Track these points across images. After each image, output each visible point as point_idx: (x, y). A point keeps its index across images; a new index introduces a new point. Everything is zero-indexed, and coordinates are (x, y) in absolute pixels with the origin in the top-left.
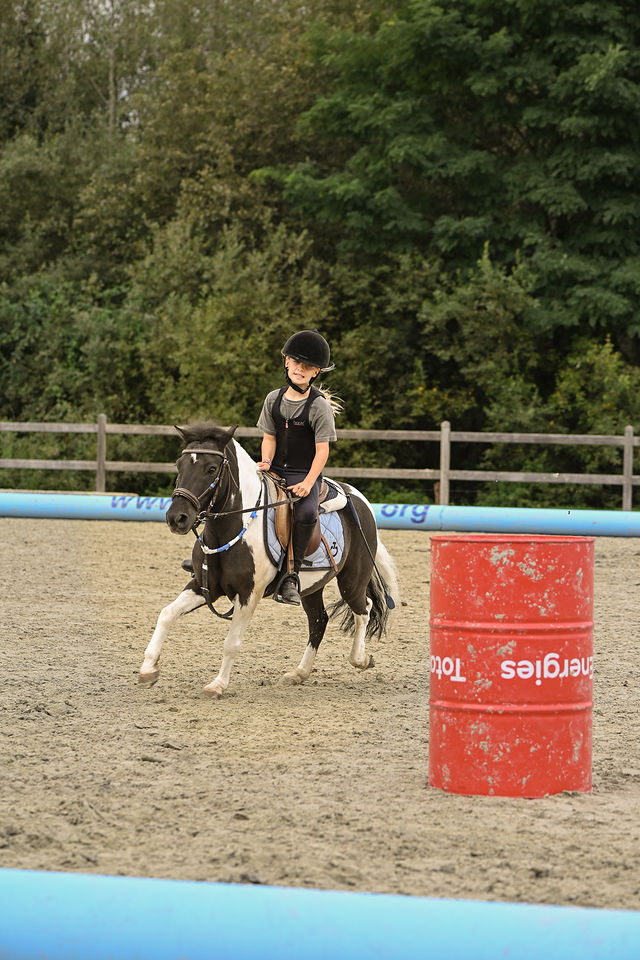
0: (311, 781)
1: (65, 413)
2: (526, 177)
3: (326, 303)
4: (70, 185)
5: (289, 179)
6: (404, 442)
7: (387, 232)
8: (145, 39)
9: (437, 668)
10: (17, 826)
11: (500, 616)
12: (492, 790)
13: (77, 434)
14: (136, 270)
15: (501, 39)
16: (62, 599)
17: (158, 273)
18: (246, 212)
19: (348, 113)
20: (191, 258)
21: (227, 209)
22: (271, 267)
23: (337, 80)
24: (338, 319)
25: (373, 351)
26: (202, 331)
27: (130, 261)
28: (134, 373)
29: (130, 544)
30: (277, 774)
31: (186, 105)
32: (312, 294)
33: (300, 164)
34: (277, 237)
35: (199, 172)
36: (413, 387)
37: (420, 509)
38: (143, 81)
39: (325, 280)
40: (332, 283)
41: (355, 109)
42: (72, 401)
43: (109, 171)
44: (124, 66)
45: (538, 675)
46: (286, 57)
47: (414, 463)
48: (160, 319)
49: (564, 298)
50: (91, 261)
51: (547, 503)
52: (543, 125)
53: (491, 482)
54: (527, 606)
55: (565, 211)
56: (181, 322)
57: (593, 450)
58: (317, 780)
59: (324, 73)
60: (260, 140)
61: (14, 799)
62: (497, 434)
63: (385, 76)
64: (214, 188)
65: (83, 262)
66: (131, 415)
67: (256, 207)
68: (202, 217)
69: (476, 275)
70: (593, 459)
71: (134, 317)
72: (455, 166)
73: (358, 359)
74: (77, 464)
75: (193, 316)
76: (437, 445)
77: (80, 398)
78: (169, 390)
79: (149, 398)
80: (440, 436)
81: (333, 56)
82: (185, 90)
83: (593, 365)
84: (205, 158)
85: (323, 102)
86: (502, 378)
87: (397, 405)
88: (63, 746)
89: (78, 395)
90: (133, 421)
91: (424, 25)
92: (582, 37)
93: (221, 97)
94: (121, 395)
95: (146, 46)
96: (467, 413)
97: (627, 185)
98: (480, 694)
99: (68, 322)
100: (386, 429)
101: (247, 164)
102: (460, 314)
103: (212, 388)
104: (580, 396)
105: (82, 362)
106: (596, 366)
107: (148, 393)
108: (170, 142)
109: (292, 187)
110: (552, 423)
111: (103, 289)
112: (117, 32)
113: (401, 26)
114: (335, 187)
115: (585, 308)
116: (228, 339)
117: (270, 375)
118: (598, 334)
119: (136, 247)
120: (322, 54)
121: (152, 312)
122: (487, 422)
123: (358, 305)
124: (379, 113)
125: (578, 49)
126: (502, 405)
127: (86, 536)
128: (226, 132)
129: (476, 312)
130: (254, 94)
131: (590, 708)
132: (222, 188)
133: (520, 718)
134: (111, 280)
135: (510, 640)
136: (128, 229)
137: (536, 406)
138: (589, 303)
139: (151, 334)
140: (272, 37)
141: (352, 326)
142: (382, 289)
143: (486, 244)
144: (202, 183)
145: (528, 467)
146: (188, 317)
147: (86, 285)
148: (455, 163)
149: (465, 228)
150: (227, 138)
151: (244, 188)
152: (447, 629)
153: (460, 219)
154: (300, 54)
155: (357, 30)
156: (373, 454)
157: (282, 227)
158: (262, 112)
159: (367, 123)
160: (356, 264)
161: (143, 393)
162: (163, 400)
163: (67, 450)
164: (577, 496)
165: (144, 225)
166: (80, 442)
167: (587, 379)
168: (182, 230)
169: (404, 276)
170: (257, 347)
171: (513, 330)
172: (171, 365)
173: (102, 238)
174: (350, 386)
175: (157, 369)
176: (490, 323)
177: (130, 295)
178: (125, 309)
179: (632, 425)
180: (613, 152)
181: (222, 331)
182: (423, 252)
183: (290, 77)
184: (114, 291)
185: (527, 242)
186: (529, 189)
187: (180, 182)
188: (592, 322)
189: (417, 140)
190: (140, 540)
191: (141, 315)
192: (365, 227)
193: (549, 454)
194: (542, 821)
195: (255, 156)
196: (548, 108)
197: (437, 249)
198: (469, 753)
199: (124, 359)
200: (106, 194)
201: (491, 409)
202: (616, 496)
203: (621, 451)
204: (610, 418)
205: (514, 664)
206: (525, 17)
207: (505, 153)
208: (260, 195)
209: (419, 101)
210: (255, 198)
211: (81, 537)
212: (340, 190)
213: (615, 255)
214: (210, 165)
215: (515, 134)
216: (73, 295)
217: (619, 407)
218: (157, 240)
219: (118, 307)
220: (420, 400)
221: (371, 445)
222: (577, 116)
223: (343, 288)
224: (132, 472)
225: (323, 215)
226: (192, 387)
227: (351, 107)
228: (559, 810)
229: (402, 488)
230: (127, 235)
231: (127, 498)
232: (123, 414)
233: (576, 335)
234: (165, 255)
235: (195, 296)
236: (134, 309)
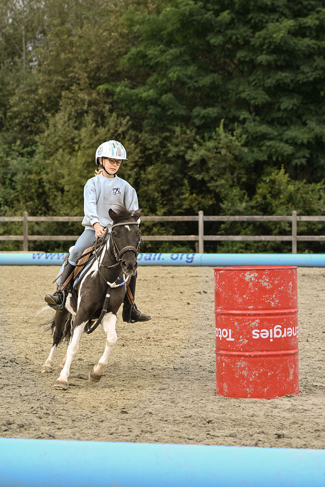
0: (156, 393)
1: (6, 212)
2: (238, 86)
3: (137, 153)
4: (4, 96)
5: (118, 90)
6: (179, 222)
7: (168, 115)
8: (40, 21)
9: (219, 334)
10: (11, 420)
11: (251, 307)
12: (249, 395)
13: (12, 222)
14: (40, 138)
15: (226, 16)
16: (14, 306)
17: (52, 139)
18: (95, 107)
19: (147, 56)
20: (69, 131)
21: (86, 106)
22: (109, 135)
23: (140, 39)
24: (144, 160)
25: (162, 176)
26: (76, 168)
27: (36, 134)
28: (41, 190)
29: (44, 277)
30: (138, 390)
31: (63, 54)
32: (131, 148)
33: (123, 82)
35: (71, 87)
36: (183, 194)
37: (190, 255)
38: (40, 42)
39: (137, 141)
40: (140, 142)
41: (151, 53)
42: (9, 206)
43: (24, 88)
44: (29, 35)
45: (271, 337)
46: (113, 28)
47: (183, 232)
48: (53, 163)
49: (259, 147)
50: (16, 134)
51: (253, 251)
52: (247, 59)
53: (224, 241)
54: (264, 302)
55: (259, 102)
56: (65, 164)
57: (276, 223)
58: (159, 393)
59: (133, 35)
60: (102, 70)
61: (7, 407)
62: (227, 217)
63: (165, 36)
64: (79, 95)
65: (13, 134)
66: (40, 212)
67: (101, 104)
68: (73, 110)
69: (216, 135)
70: (276, 228)
71: (40, 162)
72: (202, 81)
73: (154, 180)
74: (13, 238)
75: (71, 161)
76: (197, 223)
77: (13, 204)
78: (59, 199)
79: (48, 203)
80: (198, 218)
81: (138, 26)
82: (62, 47)
83: (275, 180)
84: (73, 80)
85: (133, 50)
86: (229, 188)
87: (175, 203)
88: (28, 379)
89: (12, 202)
90: (41, 215)
91: (185, 10)
92: (266, 14)
93: (81, 49)
94: (34, 202)
95: (41, 24)
96: (211, 206)
97: (291, 88)
98: (242, 347)
99: (6, 165)
100: (169, 215)
101: (95, 83)
102: (207, 156)
103: (81, 197)
104: (268, 196)
105: (14, 186)
106: (277, 181)
107: (48, 200)
108: (56, 72)
109: (119, 94)
110: (254, 210)
111: (23, 148)
112: (26, 17)
113: (172, 11)
114: (142, 93)
115: (270, 151)
116: (89, 172)
118: (277, 165)
119: (39, 127)
120: (133, 26)
121: (49, 159)
122: (221, 211)
123: (154, 153)
124: (163, 55)
125: (264, 20)
126: (229, 202)
127: (21, 274)
128: (84, 67)
129: (215, 155)
130: (98, 47)
131: (297, 352)
132: (82, 95)
133: (263, 358)
134: (27, 143)
135: (256, 319)
136: (35, 117)
137: (247, 202)
138: (272, 149)
139: (49, 170)
140: (106, 18)
141: (151, 164)
142: (166, 145)
144: (72, 93)
145: (243, 233)
146: (68, 162)
147: (15, 146)
148: (202, 80)
149: (209, 113)
150: (84, 70)
151: (94, 95)
152: (224, 314)
153: (205, 108)
154: (120, 26)
155: (150, 13)
156: (163, 228)
157: (114, 114)
158: (103, 56)
159: (157, 61)
160: (152, 132)
161: (45, 200)
162: (55, 204)
163: (7, 231)
164: (268, 247)
165: (43, 115)
166: (14, 226)
167: (272, 188)
168: (63, 117)
169: (177, 137)
171: (234, 164)
172: (60, 186)
173: (22, 122)
174: (151, 194)
175: (52, 188)
176: (222, 160)
177: (37, 151)
178: (35, 158)
179: (295, 210)
180: (283, 72)
181: (85, 169)
182: (186, 125)
183: (116, 38)
184: (29, 149)
185: (241, 118)
186: (240, 92)
187: (61, 93)
188: (274, 159)
189: (182, 68)
190: (49, 275)
191: (43, 161)
192: (157, 114)
193: (253, 226)
194: (277, 410)
195: (99, 79)
196: (249, 51)
197: (194, 124)
198: (237, 377)
199: (35, 184)
200: (24, 100)
201: (223, 204)
202: (289, 247)
203: (290, 224)
204: (284, 207)
205: (259, 331)
206: (237, 5)
207: (226, 74)
208: (102, 98)
209: (182, 49)
210: (99, 100)
211: (18, 274)
212: (144, 95)
213: (286, 124)
214: (76, 83)
215: (231, 64)
216: (7, 152)
217: (289, 202)
218: (51, 122)
219: (31, 157)
220: (187, 200)
221: (162, 224)
222: (265, 54)
223: (146, 145)
224: (41, 241)
225: (136, 106)
226: (71, 197)
227: (148, 52)
228: (284, 404)
229: (179, 245)
230: (35, 120)
231: (41, 254)
232: (35, 211)
233: (265, 165)
234: (55, 130)
235: (71, 150)
236: (40, 158)
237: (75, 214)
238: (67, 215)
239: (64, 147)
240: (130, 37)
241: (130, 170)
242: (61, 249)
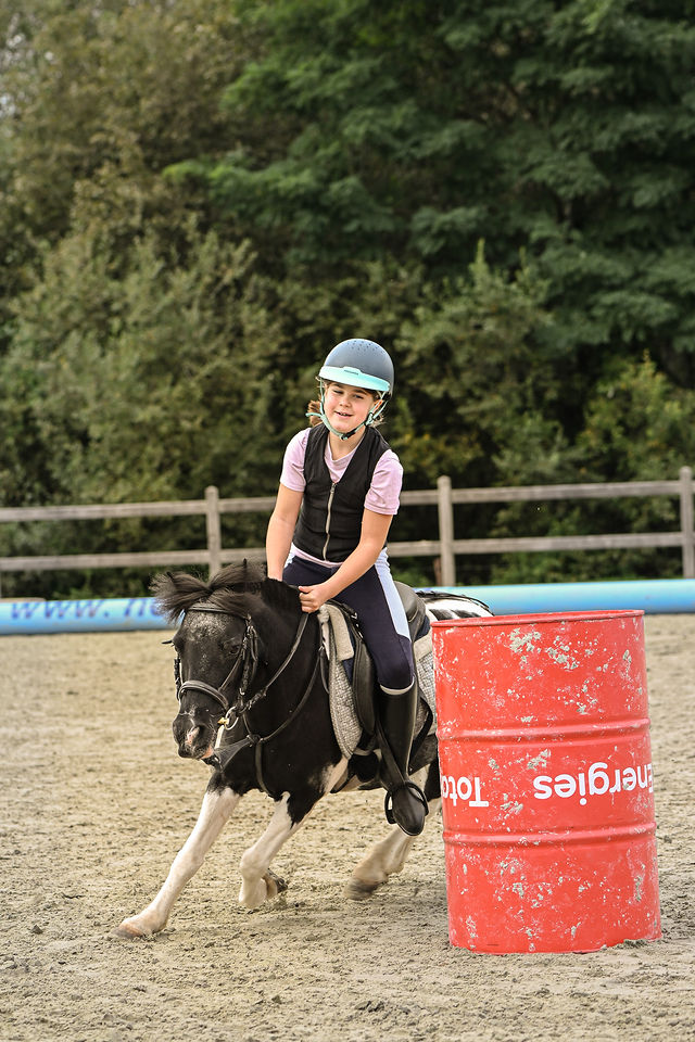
0: (296, 949)
2: (525, 150)
3: (276, 334)
5: (216, 173)
7: (352, 234)
9: (451, 792)
11: (528, 719)
12: (532, 945)
14: (23, 306)
17: (53, 307)
18: (162, 219)
19: (287, 82)
20: (96, 284)
21: (139, 217)
22: (200, 291)
23: (270, 40)
24: (292, 351)
26: (115, 380)
27: (14, 293)
28: (29, 441)
29: (40, 665)
30: (252, 943)
31: (75, 84)
32: (257, 322)
33: (230, 154)
34: (206, 251)
35: (97, 171)
36: (396, 435)
38: (18, 55)
39: (272, 302)
40: (282, 305)
41: (297, 78)
45: (583, 793)
46: (202, 12)
48: (58, 368)
49: (588, 308)
51: (584, 576)
52: (542, 81)
53: (509, 553)
54: (561, 704)
55: (581, 192)
56: (87, 370)
57: (639, 503)
59: (253, 30)
60: (174, 123)
62: (514, 489)
63: (332, 31)
64: (119, 191)
66: (29, 496)
67: (175, 212)
68: (105, 228)
69: (469, 283)
70: (640, 514)
71: (25, 367)
72: (432, 143)
75: (102, 362)
76: (433, 509)
78: (76, 461)
79: (50, 472)
80: (437, 497)
81: (263, 8)
82: (71, 63)
83: (630, 391)
84: (106, 152)
85: (253, 69)
86: (513, 417)
90: (32, 503)
93: (120, 71)
94: (13, 471)
95: (17, 9)
96: (471, 463)
97: (660, 153)
98: (509, 822)
101: (159, 157)
102: (453, 338)
103: (133, 453)
104: (617, 434)
106: (634, 393)
107: (50, 466)
108: (57, 133)
109: (220, 185)
110: (583, 471)
114: (277, 180)
115: (615, 318)
116: (151, 388)
117: (208, 432)
118: (634, 350)
119: (20, 274)
120: (250, 7)
121: (46, 359)
122: (499, 476)
123: (318, 332)
124: (328, 80)
126: (515, 451)
128: (130, 116)
129: (471, 333)
130: (162, 63)
131: (652, 831)
132: (130, 191)
133: (562, 849)
135: (543, 750)
136: (9, 252)
137: (561, 450)
138: (619, 312)
139: (48, 387)
141: (312, 360)
142: (348, 309)
143: (481, 244)
144: (103, 186)
145: (556, 530)
146: (97, 363)
148: (430, 139)
149: (455, 223)
150: (130, 125)
151: (158, 189)
152: (461, 741)
153: (446, 206)
154: (220, 7)
157: (212, 236)
158: (176, 87)
159: (313, 95)
160: (312, 278)
161: (42, 466)
162: (69, 475)
164: (623, 565)
165: (29, 246)
167: (626, 410)
168: (80, 248)
169: (376, 290)
170: (187, 396)
171: (523, 354)
172: (78, 427)
175: (58, 433)
176: (492, 346)
177: (17, 338)
178: (11, 357)
179: (688, 464)
180: (637, 110)
181: (141, 379)
182: (397, 258)
183: (208, 37)
185: (535, 236)
187: (73, 185)
188: (627, 336)
189: (380, 112)
190: (52, 658)
191: (33, 363)
192: (319, 231)
193: (582, 512)
194: (599, 981)
195: (170, 145)
196: (547, 58)
197: (416, 253)
198: (500, 899)
199: (15, 423)
201: (501, 457)
202: (675, 562)
203: (676, 503)
204: (658, 459)
205: (550, 780)
207: (499, 121)
208: (179, 196)
209: (379, 61)
210: (172, 201)
212: (287, 183)
213: (652, 247)
214: (109, 158)
215: (510, 95)
217: (669, 444)
218: (49, 264)
220: (407, 452)
222: (584, 67)
223: (296, 311)
224: (34, 571)
225: (266, 218)
226: (107, 453)
227: (292, 73)
228: (620, 965)
230: (9, 259)
231: (33, 605)
232: (18, 494)
233: (606, 354)
234: (60, 284)
235: (103, 334)
236: (23, 357)
237: (118, 497)
238: (100, 501)
239: (85, 325)
240: (246, 33)
241: (259, 379)
242: (86, 590)
